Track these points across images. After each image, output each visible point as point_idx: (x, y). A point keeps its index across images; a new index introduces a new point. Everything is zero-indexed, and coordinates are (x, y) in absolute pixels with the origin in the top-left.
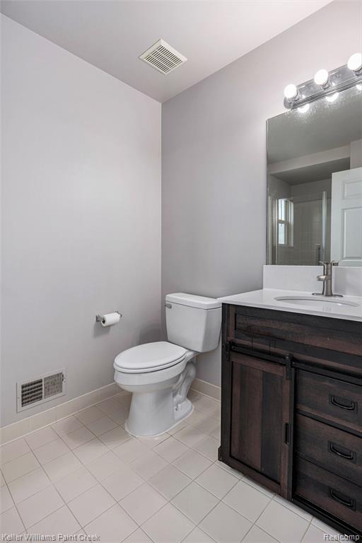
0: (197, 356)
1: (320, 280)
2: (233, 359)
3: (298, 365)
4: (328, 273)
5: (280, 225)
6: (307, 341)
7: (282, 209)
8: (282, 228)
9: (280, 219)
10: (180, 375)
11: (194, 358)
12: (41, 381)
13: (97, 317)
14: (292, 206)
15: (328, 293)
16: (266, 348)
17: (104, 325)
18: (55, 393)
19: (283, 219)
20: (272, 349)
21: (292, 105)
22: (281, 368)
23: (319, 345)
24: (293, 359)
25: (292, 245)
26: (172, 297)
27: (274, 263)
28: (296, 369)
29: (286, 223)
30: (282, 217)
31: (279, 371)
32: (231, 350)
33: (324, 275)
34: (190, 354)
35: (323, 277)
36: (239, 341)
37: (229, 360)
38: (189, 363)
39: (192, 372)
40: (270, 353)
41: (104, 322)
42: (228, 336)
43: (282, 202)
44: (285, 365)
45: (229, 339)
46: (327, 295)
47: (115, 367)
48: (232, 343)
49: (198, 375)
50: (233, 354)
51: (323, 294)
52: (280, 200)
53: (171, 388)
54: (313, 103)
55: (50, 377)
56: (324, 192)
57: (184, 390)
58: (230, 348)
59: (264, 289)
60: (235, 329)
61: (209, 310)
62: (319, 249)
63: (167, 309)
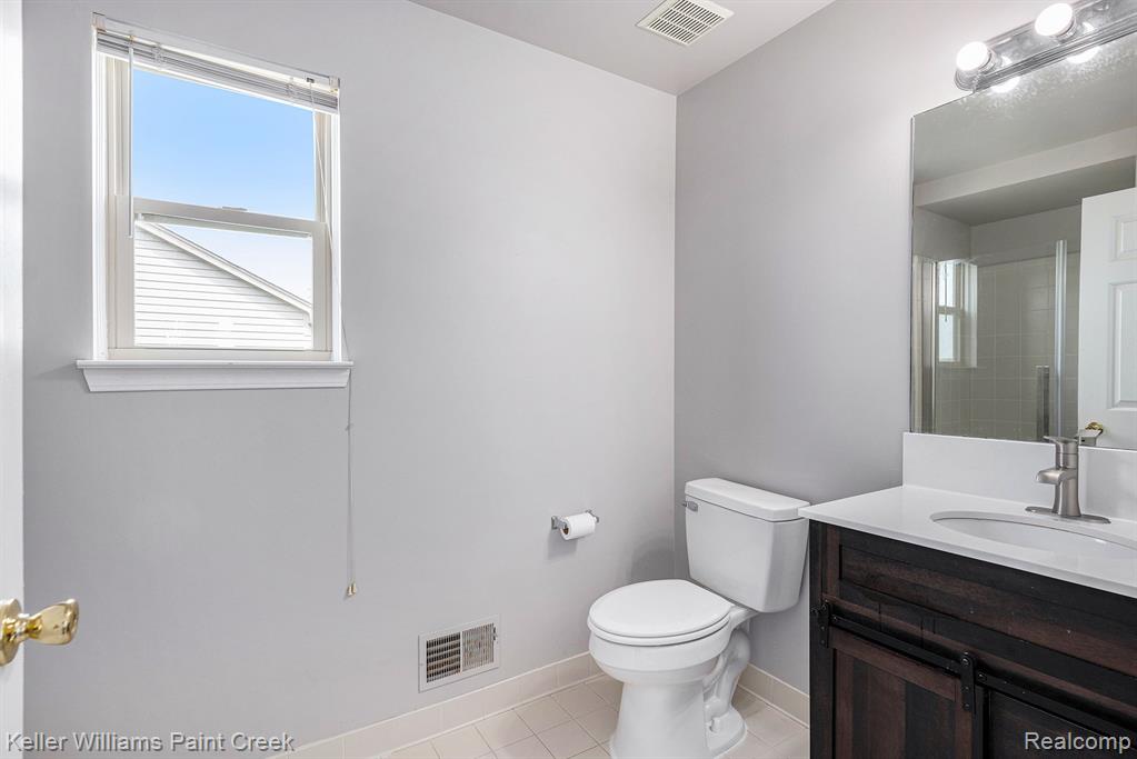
0: (752, 619)
1: (1046, 480)
2: (837, 645)
3: (992, 681)
4: (1067, 465)
5: (942, 317)
6: (1013, 629)
7: (949, 282)
8: (947, 326)
9: (942, 303)
10: (718, 657)
11: (745, 622)
12: (458, 637)
13: (553, 521)
14: (972, 273)
15: (1068, 508)
16: (914, 629)
17: (566, 537)
18: (481, 661)
19: (951, 304)
20: (928, 635)
21: (975, 82)
22: (950, 681)
23: (1043, 642)
24: (979, 665)
25: (974, 364)
26: (698, 488)
27: (927, 427)
28: (987, 689)
29: (959, 313)
30: (947, 298)
31: (946, 689)
32: (831, 623)
33: (1058, 468)
34: (738, 614)
35: (1056, 475)
36: (846, 605)
37: (827, 645)
38: (739, 631)
39: (743, 651)
40: (922, 643)
41: (566, 531)
42: (824, 590)
43: (947, 268)
44: (957, 676)
45: (828, 598)
46: (1065, 515)
47: (590, 624)
48: (834, 609)
49: (754, 656)
50: (836, 635)
51: (1055, 511)
52: (942, 264)
53: (699, 683)
54: (1031, 75)
55: (473, 631)
56: (1061, 242)
57: (726, 687)
58: (828, 621)
59: (904, 485)
60: (840, 578)
61: (779, 523)
62: (1047, 377)
63: (688, 511)
